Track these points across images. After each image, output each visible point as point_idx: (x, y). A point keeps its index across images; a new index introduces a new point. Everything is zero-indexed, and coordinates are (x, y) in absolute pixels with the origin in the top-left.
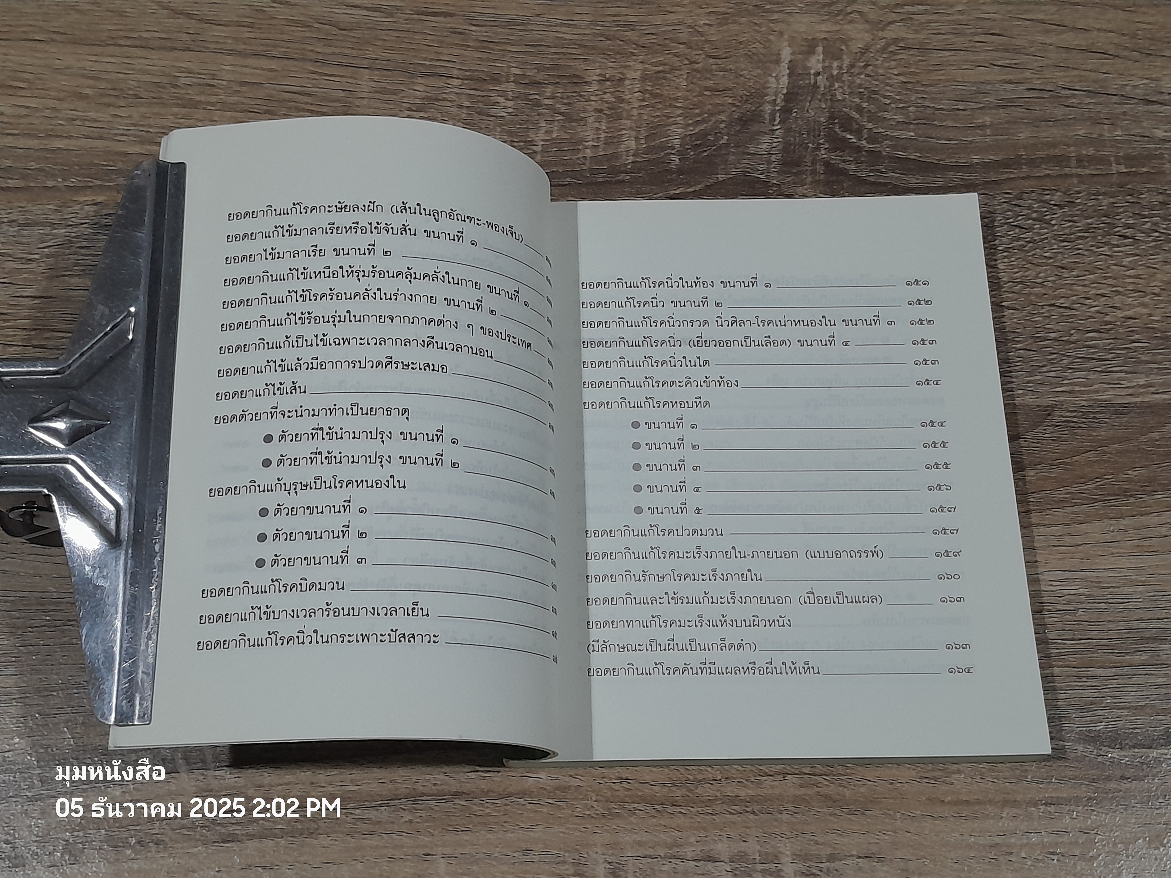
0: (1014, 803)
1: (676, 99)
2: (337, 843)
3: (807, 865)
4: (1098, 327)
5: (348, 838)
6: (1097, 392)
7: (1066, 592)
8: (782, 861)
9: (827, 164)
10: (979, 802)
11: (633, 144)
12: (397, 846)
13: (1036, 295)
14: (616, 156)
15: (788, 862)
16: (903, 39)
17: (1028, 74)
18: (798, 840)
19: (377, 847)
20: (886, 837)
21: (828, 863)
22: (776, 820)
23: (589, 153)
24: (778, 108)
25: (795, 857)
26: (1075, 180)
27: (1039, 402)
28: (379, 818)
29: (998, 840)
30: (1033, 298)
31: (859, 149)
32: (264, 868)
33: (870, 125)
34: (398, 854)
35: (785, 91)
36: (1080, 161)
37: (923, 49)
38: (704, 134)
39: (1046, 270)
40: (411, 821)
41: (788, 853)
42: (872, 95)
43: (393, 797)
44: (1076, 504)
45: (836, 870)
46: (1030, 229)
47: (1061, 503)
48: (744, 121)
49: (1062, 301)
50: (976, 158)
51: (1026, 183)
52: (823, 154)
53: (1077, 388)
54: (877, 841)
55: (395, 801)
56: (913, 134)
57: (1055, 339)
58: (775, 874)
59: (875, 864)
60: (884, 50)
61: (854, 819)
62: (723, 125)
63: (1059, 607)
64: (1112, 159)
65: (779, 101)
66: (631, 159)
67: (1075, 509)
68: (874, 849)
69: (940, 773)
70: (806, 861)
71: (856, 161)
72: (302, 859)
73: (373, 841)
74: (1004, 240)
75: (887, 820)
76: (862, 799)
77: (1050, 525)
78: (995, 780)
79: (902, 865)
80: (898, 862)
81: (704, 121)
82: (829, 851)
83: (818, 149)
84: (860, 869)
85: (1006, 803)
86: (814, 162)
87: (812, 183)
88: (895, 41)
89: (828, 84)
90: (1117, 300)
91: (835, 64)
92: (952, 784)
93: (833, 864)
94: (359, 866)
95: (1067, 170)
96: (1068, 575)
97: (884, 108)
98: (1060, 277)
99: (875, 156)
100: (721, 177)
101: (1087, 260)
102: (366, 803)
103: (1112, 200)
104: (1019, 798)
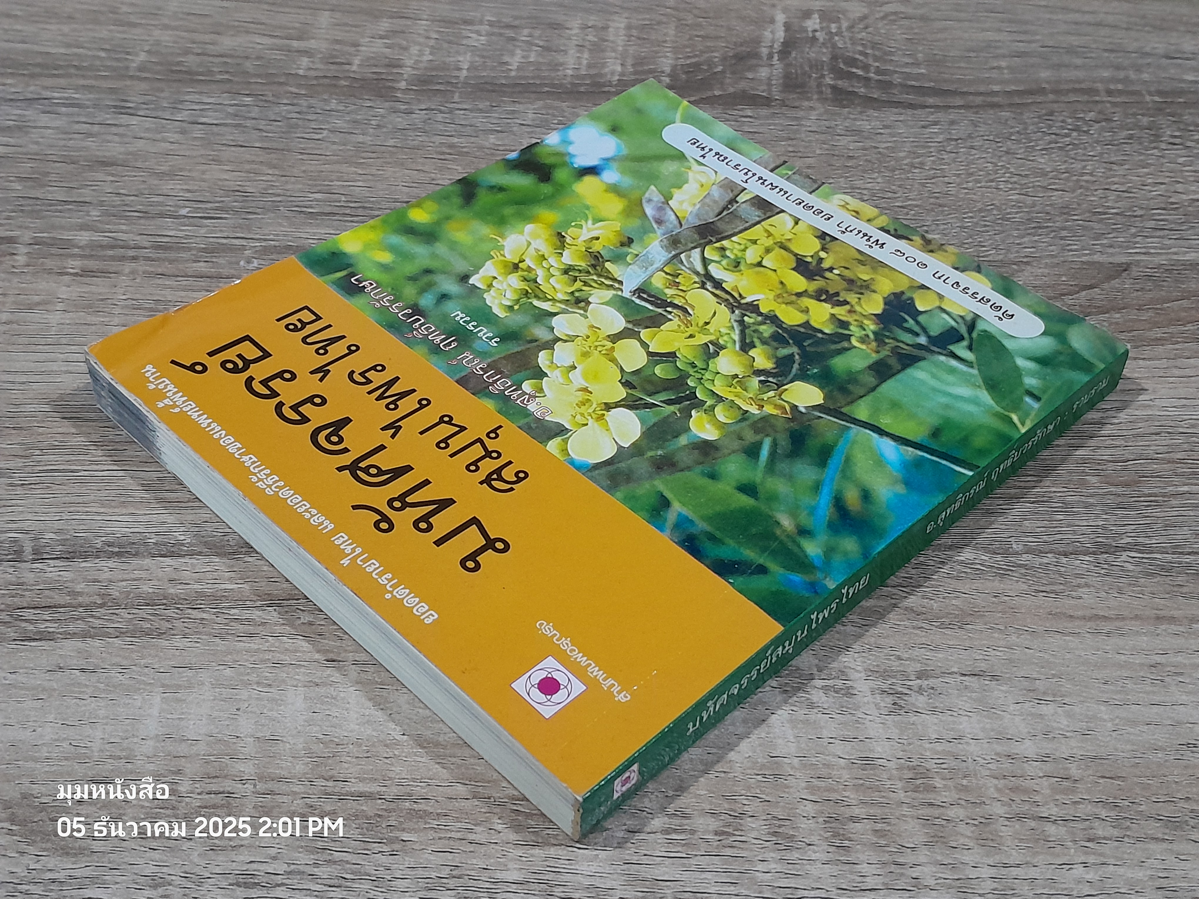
0: (1172, 620)
1: (665, 42)
2: (198, 645)
3: (889, 682)
4: (1163, 206)
5: (217, 640)
6: (1175, 254)
7: (1186, 417)
8: (852, 678)
9: (834, 88)
10: (1120, 618)
11: (619, 68)
12: (287, 650)
13: (1087, 181)
14: (601, 75)
15: (860, 678)
16: (902, 13)
17: (1038, 37)
18: (872, 655)
19: (257, 651)
20: (999, 654)
21: (919, 681)
22: (838, 633)
23: (570, 72)
24: (775, 51)
25: (870, 674)
26: (1108, 105)
27: (1111, 260)
28: (264, 619)
29: (1158, 659)
30: (1083, 184)
31: (868, 79)
32: (82, 670)
33: (877, 64)
34: (287, 659)
35: (782, 40)
36: (1110, 93)
37: (923, 18)
38: (697, 65)
39: (1092, 165)
40: (311, 624)
41: (859, 668)
42: (874, 45)
43: (288, 597)
44: (1178, 342)
45: (933, 688)
46: (1067, 135)
47: (1158, 341)
48: (740, 58)
49: (1116, 186)
50: (996, 88)
51: (1055, 105)
52: (828, 80)
53: (1152, 251)
54: (987, 658)
55: (291, 601)
56: (923, 71)
57: (1117, 214)
58: (843, 692)
59: (987, 682)
60: (883, 18)
61: (949, 633)
62: (717, 60)
63: (1181, 430)
64: (1144, 92)
65: (776, 46)
66: (617, 78)
67: (1177, 346)
68: (983, 666)
69: (1062, 587)
70: (887, 678)
71: (865, 86)
72: (143, 662)
73: (254, 644)
74: (1040, 142)
75: (996, 635)
76: (957, 612)
77: (1150, 359)
78: (1141, 596)
79: (1025, 684)
80: (1020, 681)
81: (696, 56)
82: (918, 667)
83: (823, 76)
84: (966, 687)
85: (1159, 619)
86: (819, 85)
87: (818, 99)
88: (895, 13)
89: (827, 37)
90: (1179, 187)
91: (833, 26)
92: (1081, 598)
93: (926, 682)
94: (228, 672)
95: (1097, 98)
96: (1184, 402)
97: (891, 53)
98: (1111, 170)
99: (885, 85)
100: (717, 93)
101: (1137, 159)
102: (248, 603)
103: (1152, 119)
104: (1176, 613)
